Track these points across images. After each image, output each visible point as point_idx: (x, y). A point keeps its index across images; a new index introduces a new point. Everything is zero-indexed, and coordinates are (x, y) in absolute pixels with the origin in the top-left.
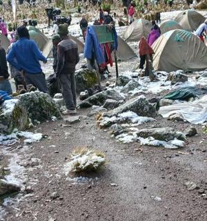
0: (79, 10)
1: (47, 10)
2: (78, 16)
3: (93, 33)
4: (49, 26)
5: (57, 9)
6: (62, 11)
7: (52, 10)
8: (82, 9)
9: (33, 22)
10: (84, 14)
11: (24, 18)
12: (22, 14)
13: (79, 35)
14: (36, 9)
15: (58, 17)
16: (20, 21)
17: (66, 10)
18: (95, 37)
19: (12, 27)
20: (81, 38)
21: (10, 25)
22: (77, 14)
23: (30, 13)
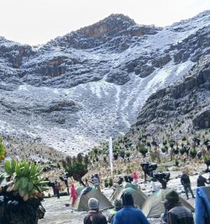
0: (177, 164)
1: (143, 165)
2: (177, 170)
3: (205, 196)
4: (146, 181)
5: (153, 164)
6: (158, 165)
7: (148, 164)
8: (180, 163)
9: (129, 177)
10: (182, 167)
11: (119, 173)
12: (117, 170)
13: (180, 191)
14: (131, 164)
15: (155, 172)
16: (115, 176)
17: (163, 164)
18: (207, 200)
19: (108, 182)
20: (183, 194)
21: (106, 181)
22: (175, 167)
23: (125, 168)
